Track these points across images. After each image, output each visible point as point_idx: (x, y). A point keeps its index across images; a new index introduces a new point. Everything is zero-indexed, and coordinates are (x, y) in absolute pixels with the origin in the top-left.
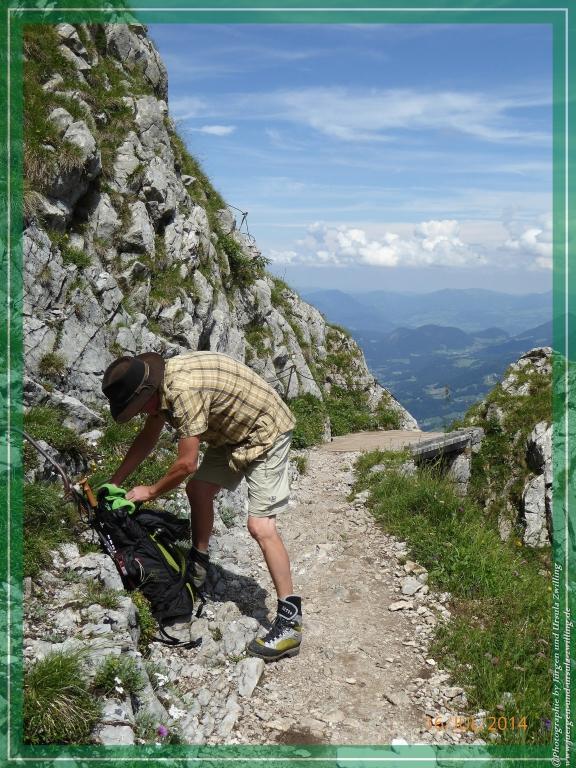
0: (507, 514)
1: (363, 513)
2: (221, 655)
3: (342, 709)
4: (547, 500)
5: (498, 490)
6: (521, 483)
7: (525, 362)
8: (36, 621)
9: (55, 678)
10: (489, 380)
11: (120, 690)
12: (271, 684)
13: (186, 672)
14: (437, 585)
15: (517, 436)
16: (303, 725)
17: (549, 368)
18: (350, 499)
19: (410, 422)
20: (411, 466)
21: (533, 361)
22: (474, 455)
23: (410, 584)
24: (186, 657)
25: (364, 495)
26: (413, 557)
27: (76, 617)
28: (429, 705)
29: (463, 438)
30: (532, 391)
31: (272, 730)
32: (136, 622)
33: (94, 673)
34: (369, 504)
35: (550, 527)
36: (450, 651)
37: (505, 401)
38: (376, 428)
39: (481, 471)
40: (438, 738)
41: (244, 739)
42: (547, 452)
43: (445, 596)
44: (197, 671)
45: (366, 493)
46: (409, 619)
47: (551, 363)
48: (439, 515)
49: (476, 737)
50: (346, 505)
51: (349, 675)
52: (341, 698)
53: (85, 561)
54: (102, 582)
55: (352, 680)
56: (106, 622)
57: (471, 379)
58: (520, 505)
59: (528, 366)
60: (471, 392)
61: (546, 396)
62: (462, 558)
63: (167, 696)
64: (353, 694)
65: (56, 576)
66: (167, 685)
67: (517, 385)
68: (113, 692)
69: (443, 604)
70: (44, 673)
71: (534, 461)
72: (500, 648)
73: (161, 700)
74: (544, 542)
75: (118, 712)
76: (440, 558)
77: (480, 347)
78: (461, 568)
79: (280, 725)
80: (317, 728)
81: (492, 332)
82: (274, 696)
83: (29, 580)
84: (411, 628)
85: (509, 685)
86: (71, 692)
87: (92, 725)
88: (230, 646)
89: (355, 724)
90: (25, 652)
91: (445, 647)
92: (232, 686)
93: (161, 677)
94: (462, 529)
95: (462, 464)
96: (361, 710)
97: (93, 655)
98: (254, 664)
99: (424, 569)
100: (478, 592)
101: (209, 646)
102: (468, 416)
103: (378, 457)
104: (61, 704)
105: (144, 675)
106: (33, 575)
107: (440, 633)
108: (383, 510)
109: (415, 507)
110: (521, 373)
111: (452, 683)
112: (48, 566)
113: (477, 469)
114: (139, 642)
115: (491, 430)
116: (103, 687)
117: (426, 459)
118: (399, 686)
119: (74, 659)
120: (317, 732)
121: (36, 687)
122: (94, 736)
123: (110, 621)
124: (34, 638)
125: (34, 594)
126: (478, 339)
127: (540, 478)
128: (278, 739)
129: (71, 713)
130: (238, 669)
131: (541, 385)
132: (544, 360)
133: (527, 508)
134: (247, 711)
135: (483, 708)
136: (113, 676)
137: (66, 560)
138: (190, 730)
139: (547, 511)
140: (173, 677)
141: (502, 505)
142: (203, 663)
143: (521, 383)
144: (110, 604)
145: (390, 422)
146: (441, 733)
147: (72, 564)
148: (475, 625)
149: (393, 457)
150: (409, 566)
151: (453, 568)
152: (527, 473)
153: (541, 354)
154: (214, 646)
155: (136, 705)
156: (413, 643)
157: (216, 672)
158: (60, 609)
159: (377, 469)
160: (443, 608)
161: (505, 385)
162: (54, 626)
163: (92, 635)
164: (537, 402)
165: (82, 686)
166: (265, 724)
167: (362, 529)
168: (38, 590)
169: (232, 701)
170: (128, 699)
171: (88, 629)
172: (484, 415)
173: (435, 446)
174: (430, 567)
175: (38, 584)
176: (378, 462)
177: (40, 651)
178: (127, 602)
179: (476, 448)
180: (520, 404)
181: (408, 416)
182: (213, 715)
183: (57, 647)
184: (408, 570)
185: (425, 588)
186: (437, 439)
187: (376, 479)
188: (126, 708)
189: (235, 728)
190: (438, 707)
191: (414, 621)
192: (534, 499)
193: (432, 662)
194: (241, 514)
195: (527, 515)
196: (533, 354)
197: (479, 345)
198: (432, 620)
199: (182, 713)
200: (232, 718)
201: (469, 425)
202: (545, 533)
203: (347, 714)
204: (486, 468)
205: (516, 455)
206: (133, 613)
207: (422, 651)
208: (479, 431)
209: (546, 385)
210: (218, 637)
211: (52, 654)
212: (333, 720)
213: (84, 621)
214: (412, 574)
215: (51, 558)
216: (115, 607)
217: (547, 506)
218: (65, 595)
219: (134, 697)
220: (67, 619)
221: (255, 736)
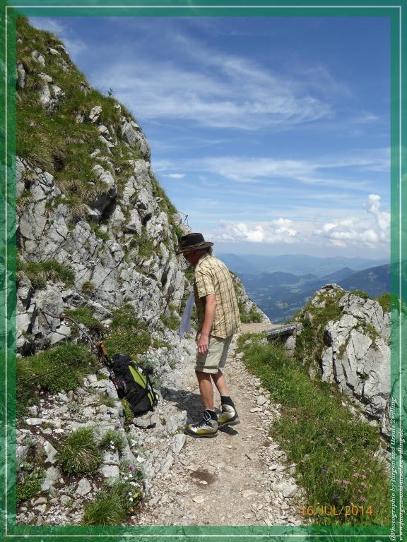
0: (314, 366)
1: (240, 364)
2: (165, 432)
3: (225, 461)
4: (334, 359)
5: (309, 354)
6: (320, 351)
7: (323, 291)
8: (74, 412)
9: (81, 440)
10: (307, 299)
11: (113, 447)
12: (189, 448)
13: (148, 440)
14: (275, 400)
15: (319, 327)
16: (205, 468)
17: (335, 294)
18: (234, 356)
19: (266, 319)
20: (265, 341)
21: (327, 290)
22: (297, 336)
23: (261, 399)
24: (147, 433)
25: (241, 355)
26: (264, 386)
27: (93, 410)
28: (268, 460)
29: (292, 328)
30: (326, 305)
31: (189, 470)
32: (123, 414)
33: (100, 438)
34: (243, 359)
35: (335, 373)
36: (279, 433)
37: (313, 310)
38: (249, 321)
39: (301, 344)
40: (271, 476)
41: (174, 475)
42: (333, 335)
43: (278, 406)
44: (153, 440)
45: (242, 354)
46: (260, 417)
47: (336, 291)
48: (277, 365)
49: (290, 476)
50: (232, 359)
51: (229, 444)
52: (224, 455)
53: (99, 384)
54: (107, 394)
55: (230, 447)
56: (108, 413)
57: (299, 299)
58: (320, 362)
59: (324, 293)
60: (298, 305)
61: (333, 308)
62: (287, 387)
63: (136, 451)
64: (230, 454)
65: (85, 390)
66: (136, 446)
67: (319, 302)
68: (110, 448)
69: (277, 410)
70: (76, 438)
71: (328, 340)
72: (304, 432)
73: (133, 453)
74: (332, 381)
75: (112, 459)
76: (277, 387)
77: (303, 283)
78: (287, 391)
79: (193, 468)
80: (211, 470)
81: (310, 276)
82: (191, 453)
83: (71, 392)
84: (260, 421)
85: (308, 451)
86: (88, 448)
87: (98, 464)
88: (170, 428)
89: (230, 468)
90: (67, 427)
91: (277, 431)
92: (170, 448)
93: (133, 441)
94: (288, 373)
95: (291, 341)
96: (234, 462)
97: (100, 429)
98: (181, 437)
99: (268, 392)
100: (294, 404)
101: (159, 427)
102: (295, 317)
103: (249, 336)
104: (83, 453)
105: (126, 440)
106: (74, 390)
107: (275, 424)
108: (250, 362)
109: (265, 361)
110: (321, 296)
111: (280, 449)
112: (81, 385)
113: (299, 343)
114: (125, 424)
115: (306, 324)
116: (105, 446)
117: (272, 338)
118: (253, 450)
119: (91, 431)
120: (211, 473)
121: (72, 444)
122: (99, 470)
123: (110, 413)
124: (72, 421)
125: (74, 399)
126: (301, 279)
127: (330, 348)
128: (191, 475)
129: (88, 458)
130: (173, 439)
131: (331, 302)
132: (332, 290)
133: (324, 363)
134: (177, 460)
135: (295, 462)
136: (110, 440)
137: (90, 383)
138: (148, 469)
139: (334, 365)
140: (141, 443)
141: (311, 361)
142: (156, 436)
143: (321, 301)
144: (110, 405)
145: (256, 319)
146: (273, 474)
147: (93, 385)
148: (293, 421)
149: (256, 336)
150: (261, 390)
151: (283, 391)
152: (323, 346)
153: (331, 287)
154: (162, 427)
155: (121, 455)
156: (261, 429)
157: (162, 440)
158: (86, 407)
159: (248, 342)
160: (277, 412)
161: (313, 302)
162: (82, 415)
163: (101, 420)
164: (329, 311)
165: (94, 444)
166: (185, 467)
167: (239, 371)
168: (76, 397)
169: (170, 455)
170: (117, 452)
171: (99, 416)
172: (303, 316)
173: (278, 331)
174: (271, 391)
175: (76, 394)
176: (249, 338)
177: (74, 427)
178: (119, 404)
179: (299, 333)
180: (320, 311)
181: (265, 316)
182: (160, 462)
183: (83, 425)
184: (261, 392)
185: (269, 402)
186: (279, 328)
187: (247, 347)
188: (116, 457)
189: (170, 469)
190: (272, 461)
191: (262, 418)
192: (327, 359)
193: (270, 438)
194: (179, 362)
195: (323, 367)
196: (327, 287)
197: (302, 282)
198: (271, 418)
199: (143, 460)
200: (169, 464)
201: (295, 321)
202: (333, 376)
203: (227, 463)
204: (304, 343)
205: (318, 336)
206: (122, 410)
207: (266, 433)
208: (300, 325)
209: (334, 302)
210: (164, 423)
211: (80, 428)
212: (219, 466)
213: (97, 413)
214: (262, 394)
215: (83, 382)
216: (113, 406)
217: (334, 363)
218: (89, 400)
219: (120, 452)
220: (89, 412)
221: (180, 473)
